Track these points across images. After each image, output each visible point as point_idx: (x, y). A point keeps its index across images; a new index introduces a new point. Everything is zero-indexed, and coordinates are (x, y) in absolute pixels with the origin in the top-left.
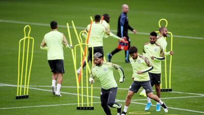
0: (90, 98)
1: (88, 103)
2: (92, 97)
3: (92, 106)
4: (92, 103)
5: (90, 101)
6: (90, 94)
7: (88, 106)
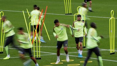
0: (38, 53)
1: (37, 56)
2: (40, 52)
3: (40, 57)
4: (40, 55)
5: (39, 54)
6: (38, 50)
7: (38, 57)
